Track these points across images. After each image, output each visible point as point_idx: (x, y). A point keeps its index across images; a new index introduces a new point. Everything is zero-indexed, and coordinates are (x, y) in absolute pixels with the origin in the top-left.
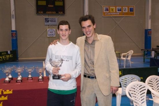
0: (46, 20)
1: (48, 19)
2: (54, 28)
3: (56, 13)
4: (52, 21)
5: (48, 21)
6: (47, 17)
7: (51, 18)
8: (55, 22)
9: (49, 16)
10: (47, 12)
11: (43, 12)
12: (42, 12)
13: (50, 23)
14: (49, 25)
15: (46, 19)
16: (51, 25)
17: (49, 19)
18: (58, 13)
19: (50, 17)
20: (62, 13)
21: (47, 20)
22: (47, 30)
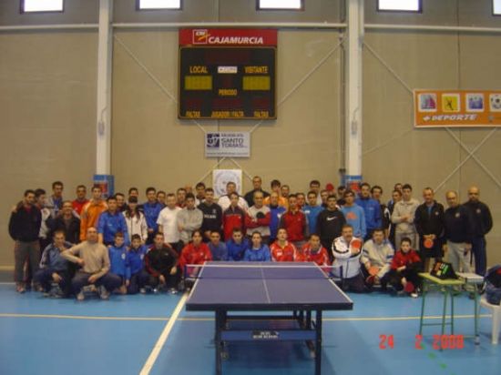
0: (209, 141)
1: (218, 136)
2: (238, 168)
3: (246, 115)
4: (230, 146)
5: (217, 145)
6: (213, 129)
7: (227, 133)
8: (241, 146)
9: (221, 128)
10: (215, 114)
12: (197, 114)
13: (222, 149)
14: (219, 158)
15: (210, 136)
16: (227, 158)
17: (221, 138)
18: (253, 115)
19: (224, 131)
20: (265, 114)
21: (213, 141)
22: (211, 173)
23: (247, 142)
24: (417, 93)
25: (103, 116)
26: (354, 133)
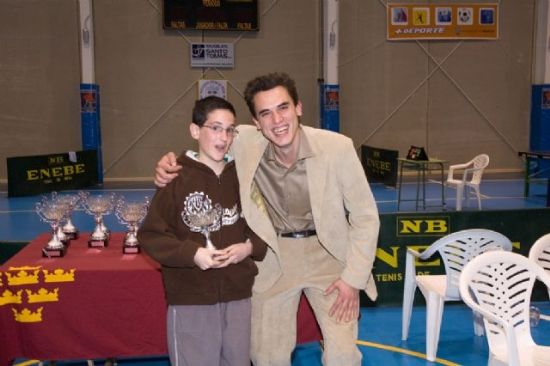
0: (194, 53)
1: (203, 46)
2: (223, 78)
3: (229, 26)
4: (215, 56)
5: (202, 56)
6: (198, 41)
7: (212, 44)
8: (225, 56)
9: (205, 38)
10: (201, 25)
11: (186, 24)
12: (182, 24)
13: (208, 61)
14: (204, 69)
15: (195, 46)
16: (212, 68)
17: (205, 49)
18: (236, 27)
19: (209, 42)
20: (248, 26)
21: (198, 52)
22: (197, 84)
23: (230, 53)
24: (391, 6)
25: (86, 24)
26: (332, 44)
